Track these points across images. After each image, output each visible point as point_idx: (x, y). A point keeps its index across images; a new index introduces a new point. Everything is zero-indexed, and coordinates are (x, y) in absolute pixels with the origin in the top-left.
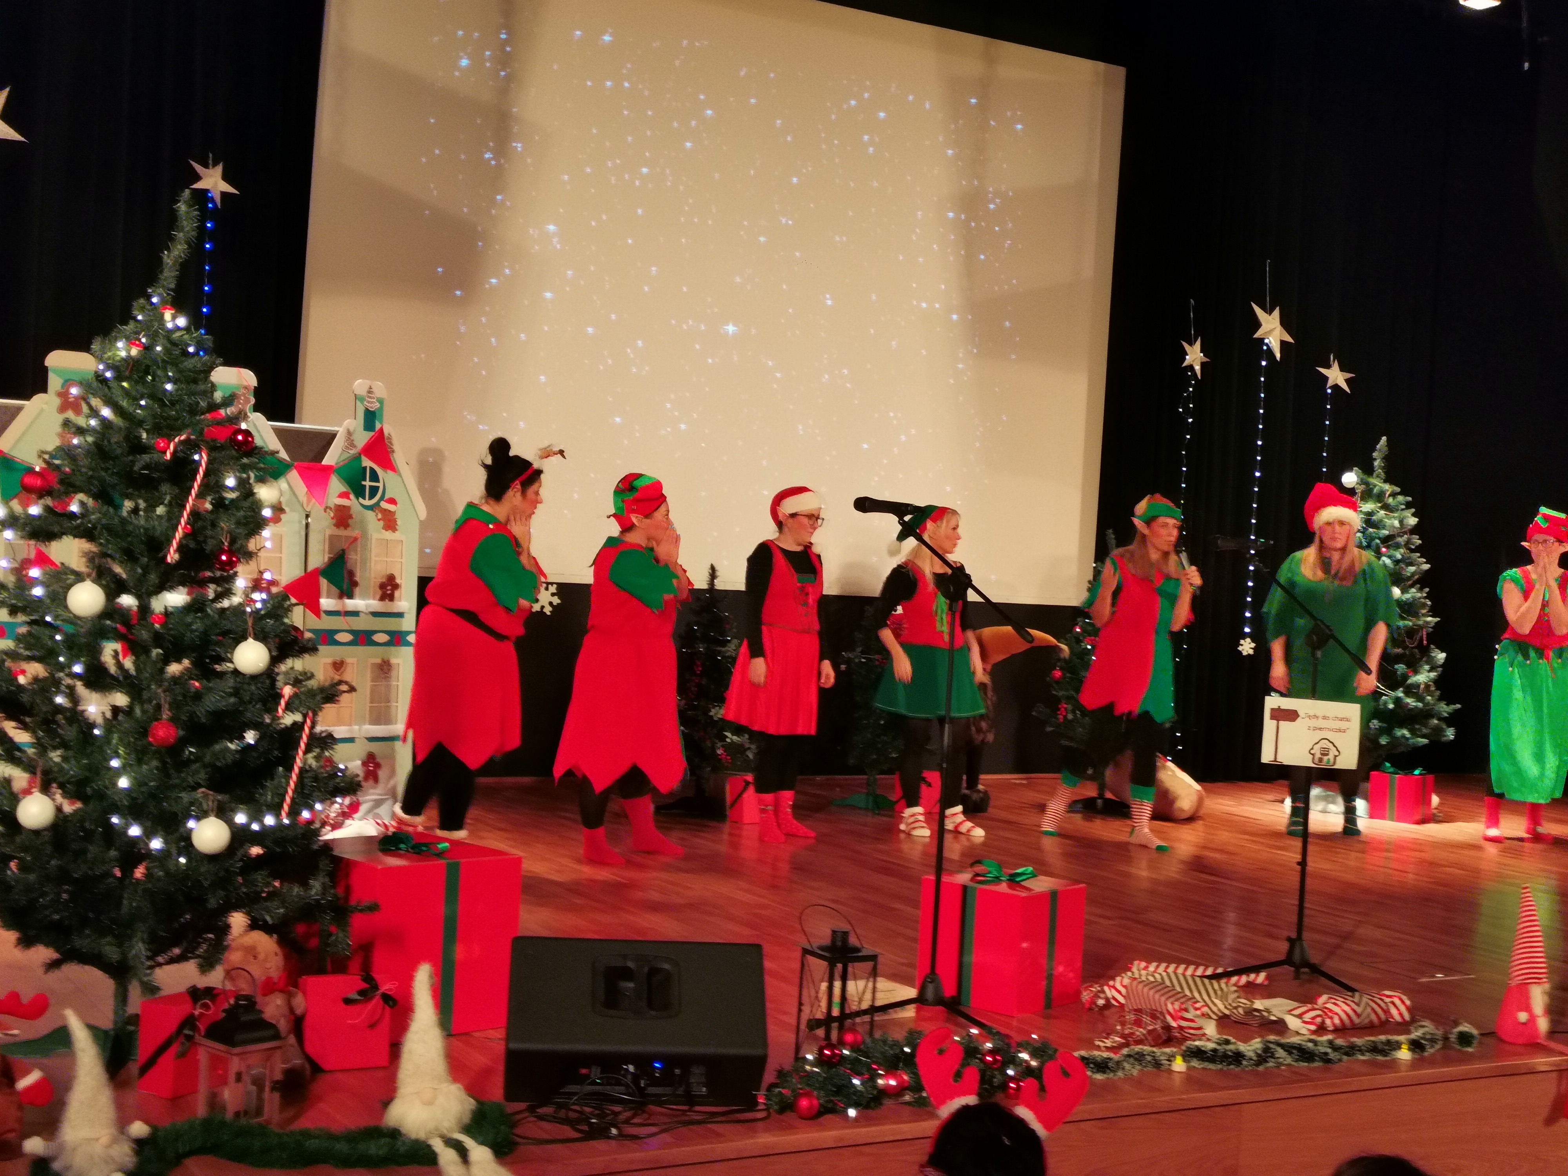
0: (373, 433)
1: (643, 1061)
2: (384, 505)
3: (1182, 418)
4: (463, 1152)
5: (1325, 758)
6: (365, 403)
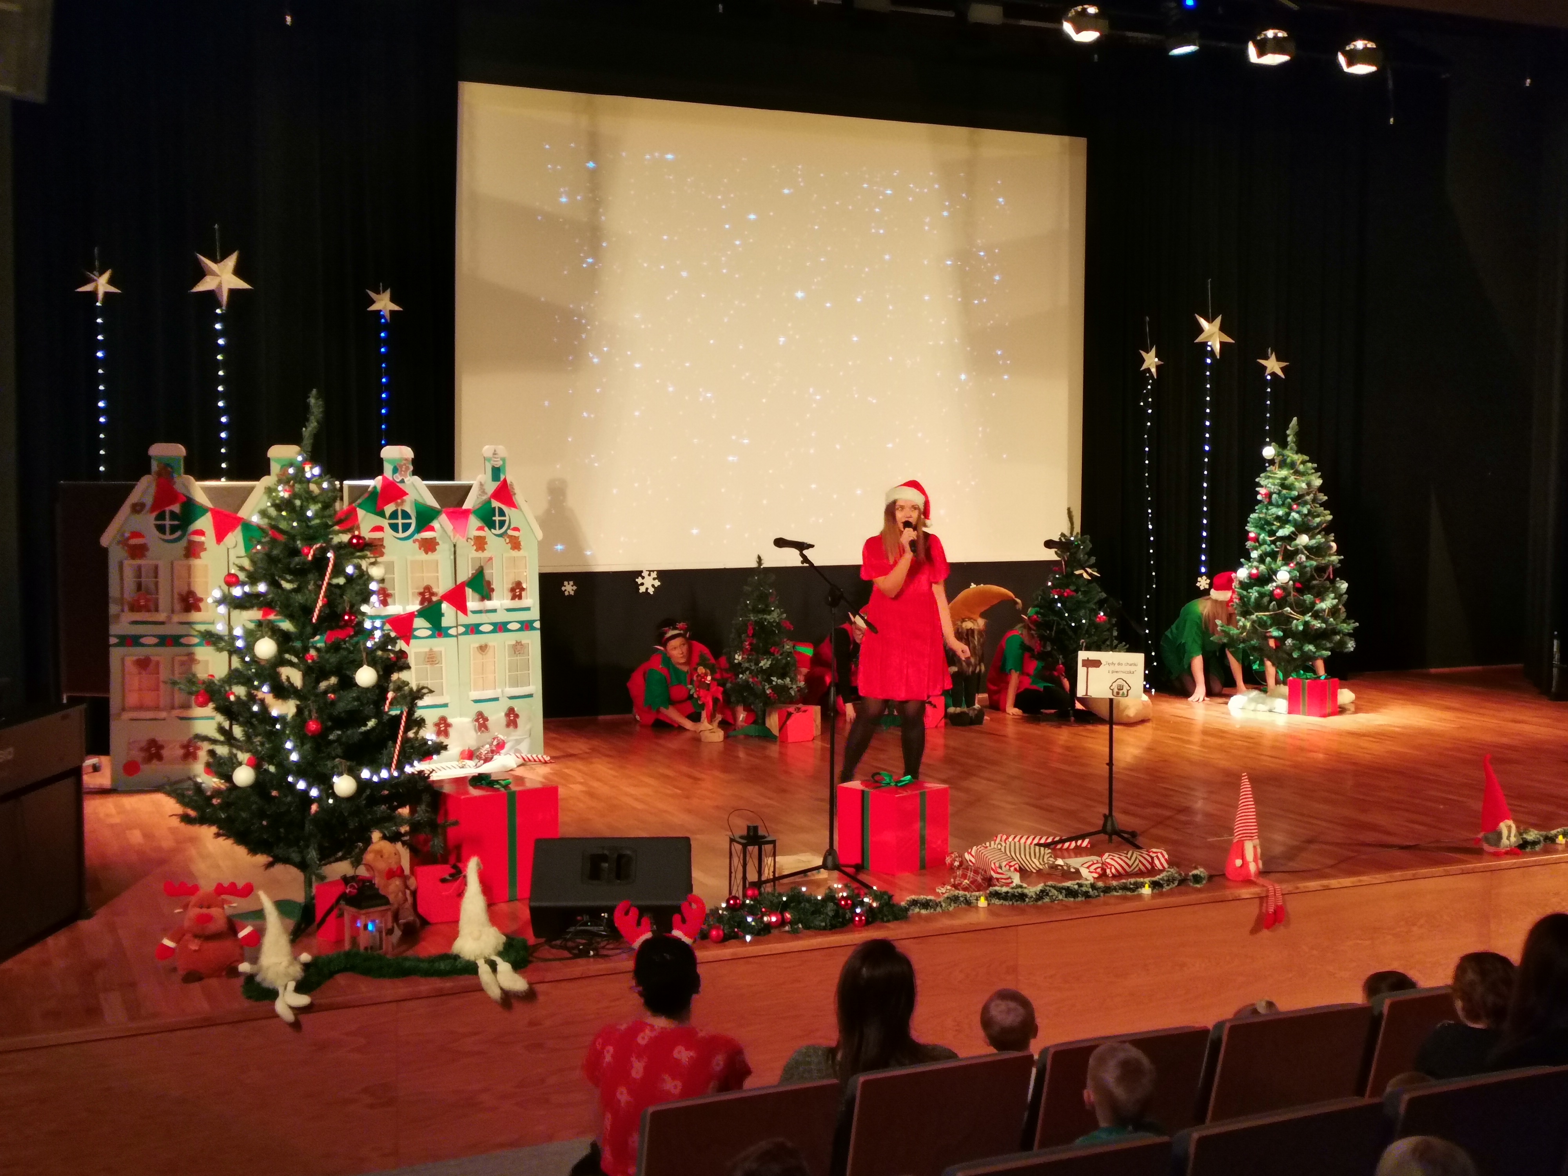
0: (498, 483)
2: (510, 532)
3: (1144, 410)
4: (493, 966)
5: (1121, 692)
6: (492, 462)
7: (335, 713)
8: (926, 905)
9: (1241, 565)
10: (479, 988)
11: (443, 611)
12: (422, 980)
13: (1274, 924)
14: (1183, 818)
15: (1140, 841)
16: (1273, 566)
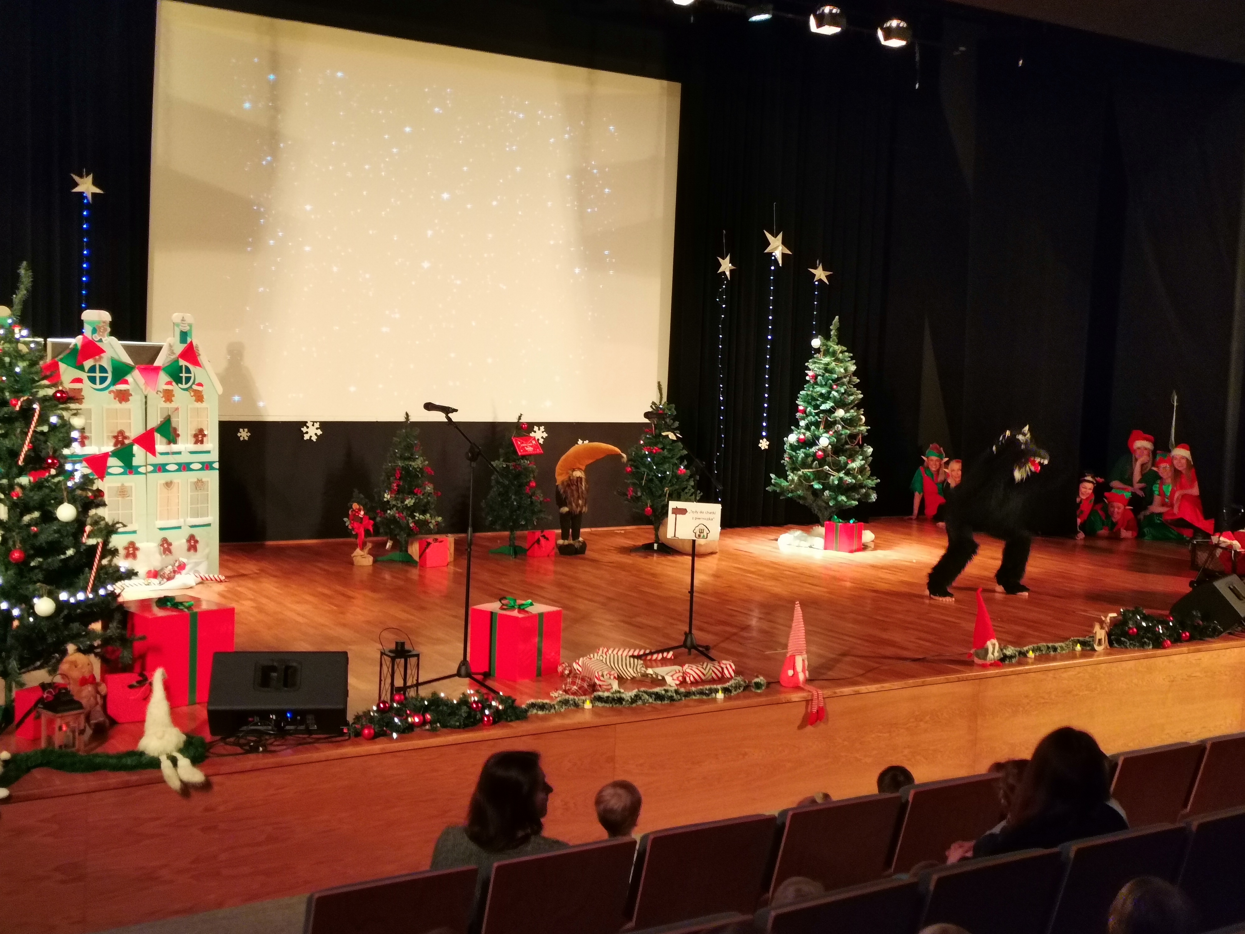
0: (186, 345)
1: (281, 714)
2: (195, 387)
3: (719, 305)
4: (174, 761)
5: (702, 535)
6: (180, 327)
7: (38, 544)
8: (542, 707)
9: (791, 431)
10: (161, 780)
11: (134, 453)
12: (111, 774)
13: (816, 722)
14: (745, 634)
15: (713, 653)
16: (816, 433)
